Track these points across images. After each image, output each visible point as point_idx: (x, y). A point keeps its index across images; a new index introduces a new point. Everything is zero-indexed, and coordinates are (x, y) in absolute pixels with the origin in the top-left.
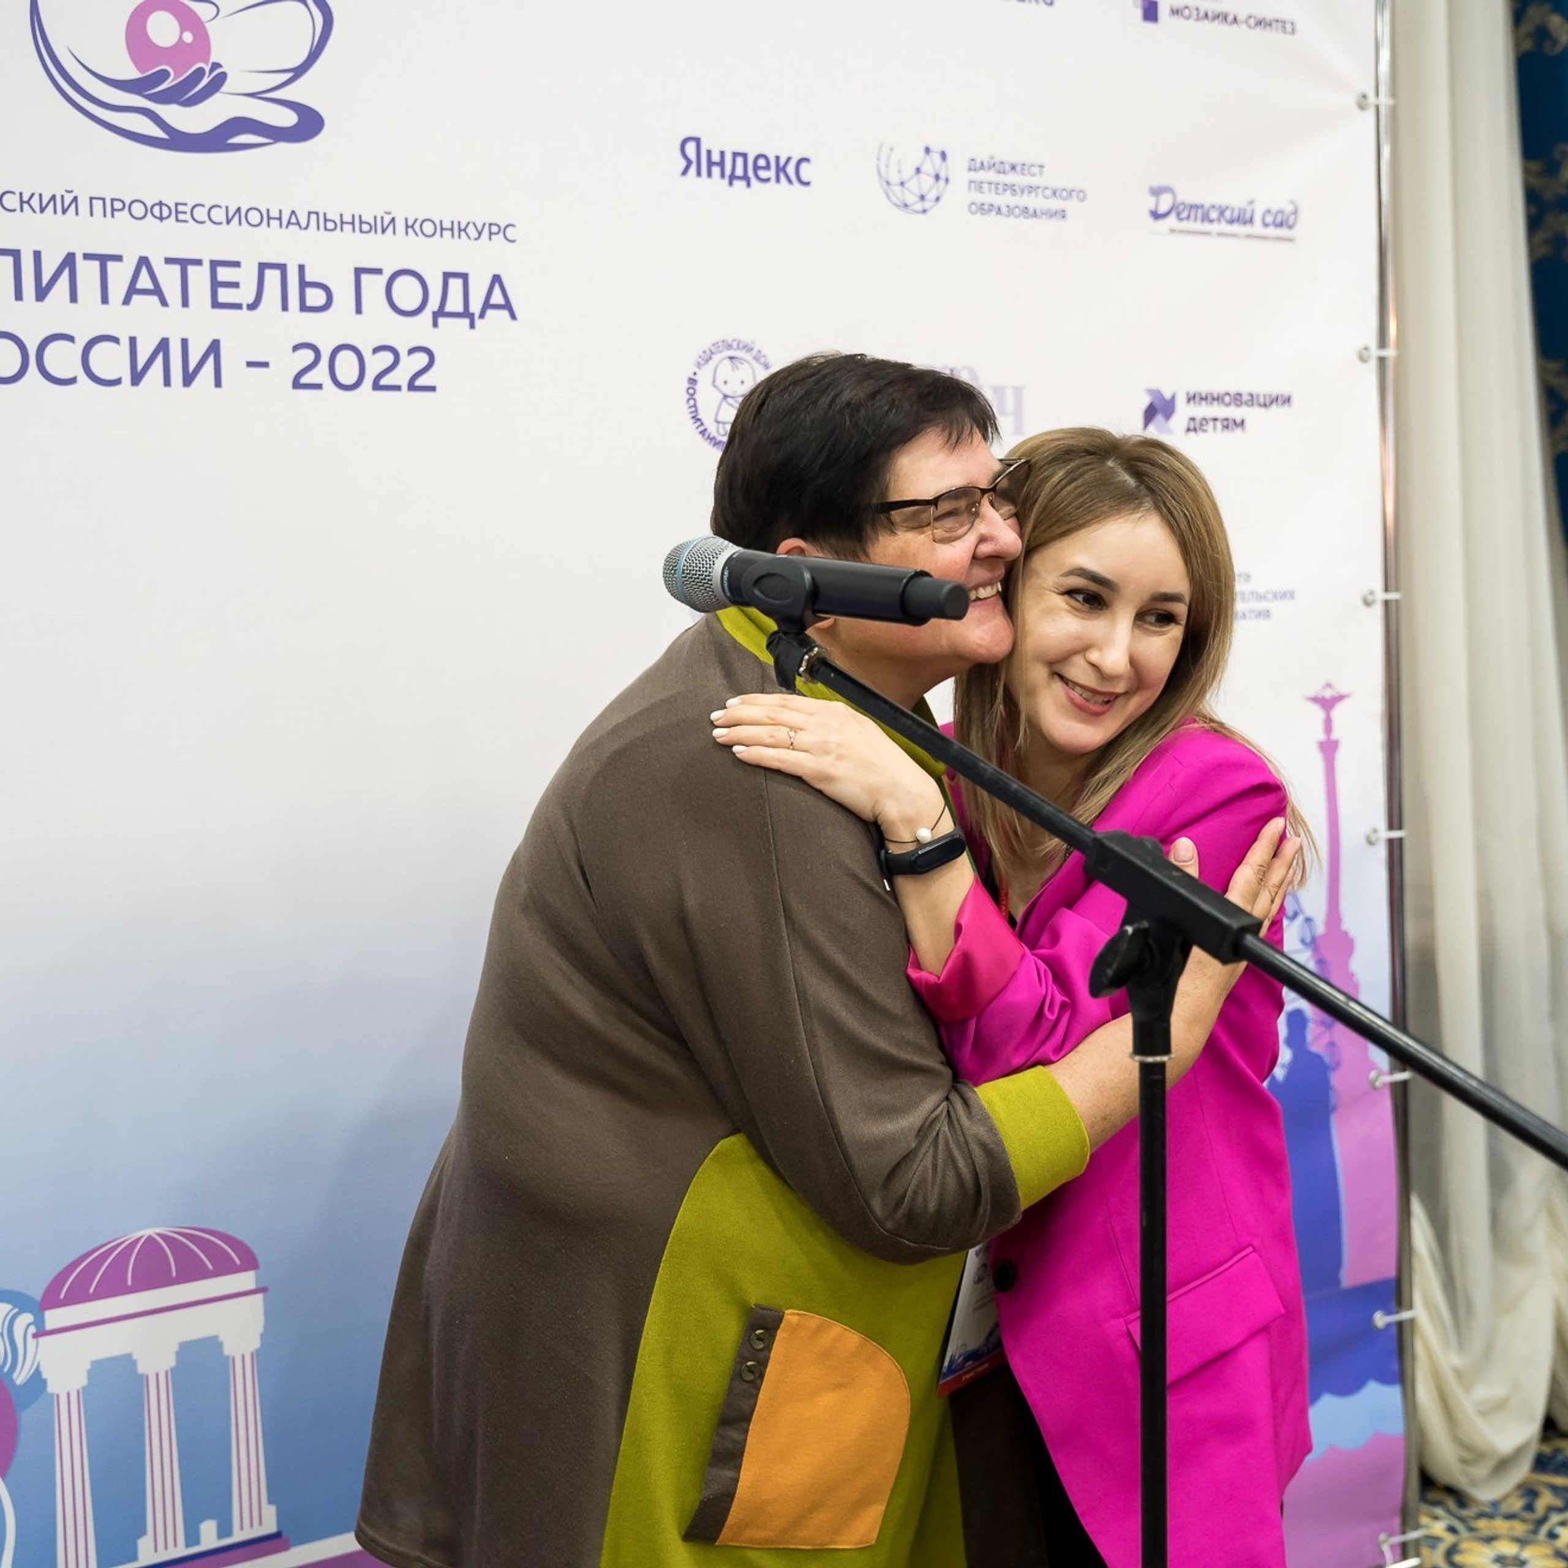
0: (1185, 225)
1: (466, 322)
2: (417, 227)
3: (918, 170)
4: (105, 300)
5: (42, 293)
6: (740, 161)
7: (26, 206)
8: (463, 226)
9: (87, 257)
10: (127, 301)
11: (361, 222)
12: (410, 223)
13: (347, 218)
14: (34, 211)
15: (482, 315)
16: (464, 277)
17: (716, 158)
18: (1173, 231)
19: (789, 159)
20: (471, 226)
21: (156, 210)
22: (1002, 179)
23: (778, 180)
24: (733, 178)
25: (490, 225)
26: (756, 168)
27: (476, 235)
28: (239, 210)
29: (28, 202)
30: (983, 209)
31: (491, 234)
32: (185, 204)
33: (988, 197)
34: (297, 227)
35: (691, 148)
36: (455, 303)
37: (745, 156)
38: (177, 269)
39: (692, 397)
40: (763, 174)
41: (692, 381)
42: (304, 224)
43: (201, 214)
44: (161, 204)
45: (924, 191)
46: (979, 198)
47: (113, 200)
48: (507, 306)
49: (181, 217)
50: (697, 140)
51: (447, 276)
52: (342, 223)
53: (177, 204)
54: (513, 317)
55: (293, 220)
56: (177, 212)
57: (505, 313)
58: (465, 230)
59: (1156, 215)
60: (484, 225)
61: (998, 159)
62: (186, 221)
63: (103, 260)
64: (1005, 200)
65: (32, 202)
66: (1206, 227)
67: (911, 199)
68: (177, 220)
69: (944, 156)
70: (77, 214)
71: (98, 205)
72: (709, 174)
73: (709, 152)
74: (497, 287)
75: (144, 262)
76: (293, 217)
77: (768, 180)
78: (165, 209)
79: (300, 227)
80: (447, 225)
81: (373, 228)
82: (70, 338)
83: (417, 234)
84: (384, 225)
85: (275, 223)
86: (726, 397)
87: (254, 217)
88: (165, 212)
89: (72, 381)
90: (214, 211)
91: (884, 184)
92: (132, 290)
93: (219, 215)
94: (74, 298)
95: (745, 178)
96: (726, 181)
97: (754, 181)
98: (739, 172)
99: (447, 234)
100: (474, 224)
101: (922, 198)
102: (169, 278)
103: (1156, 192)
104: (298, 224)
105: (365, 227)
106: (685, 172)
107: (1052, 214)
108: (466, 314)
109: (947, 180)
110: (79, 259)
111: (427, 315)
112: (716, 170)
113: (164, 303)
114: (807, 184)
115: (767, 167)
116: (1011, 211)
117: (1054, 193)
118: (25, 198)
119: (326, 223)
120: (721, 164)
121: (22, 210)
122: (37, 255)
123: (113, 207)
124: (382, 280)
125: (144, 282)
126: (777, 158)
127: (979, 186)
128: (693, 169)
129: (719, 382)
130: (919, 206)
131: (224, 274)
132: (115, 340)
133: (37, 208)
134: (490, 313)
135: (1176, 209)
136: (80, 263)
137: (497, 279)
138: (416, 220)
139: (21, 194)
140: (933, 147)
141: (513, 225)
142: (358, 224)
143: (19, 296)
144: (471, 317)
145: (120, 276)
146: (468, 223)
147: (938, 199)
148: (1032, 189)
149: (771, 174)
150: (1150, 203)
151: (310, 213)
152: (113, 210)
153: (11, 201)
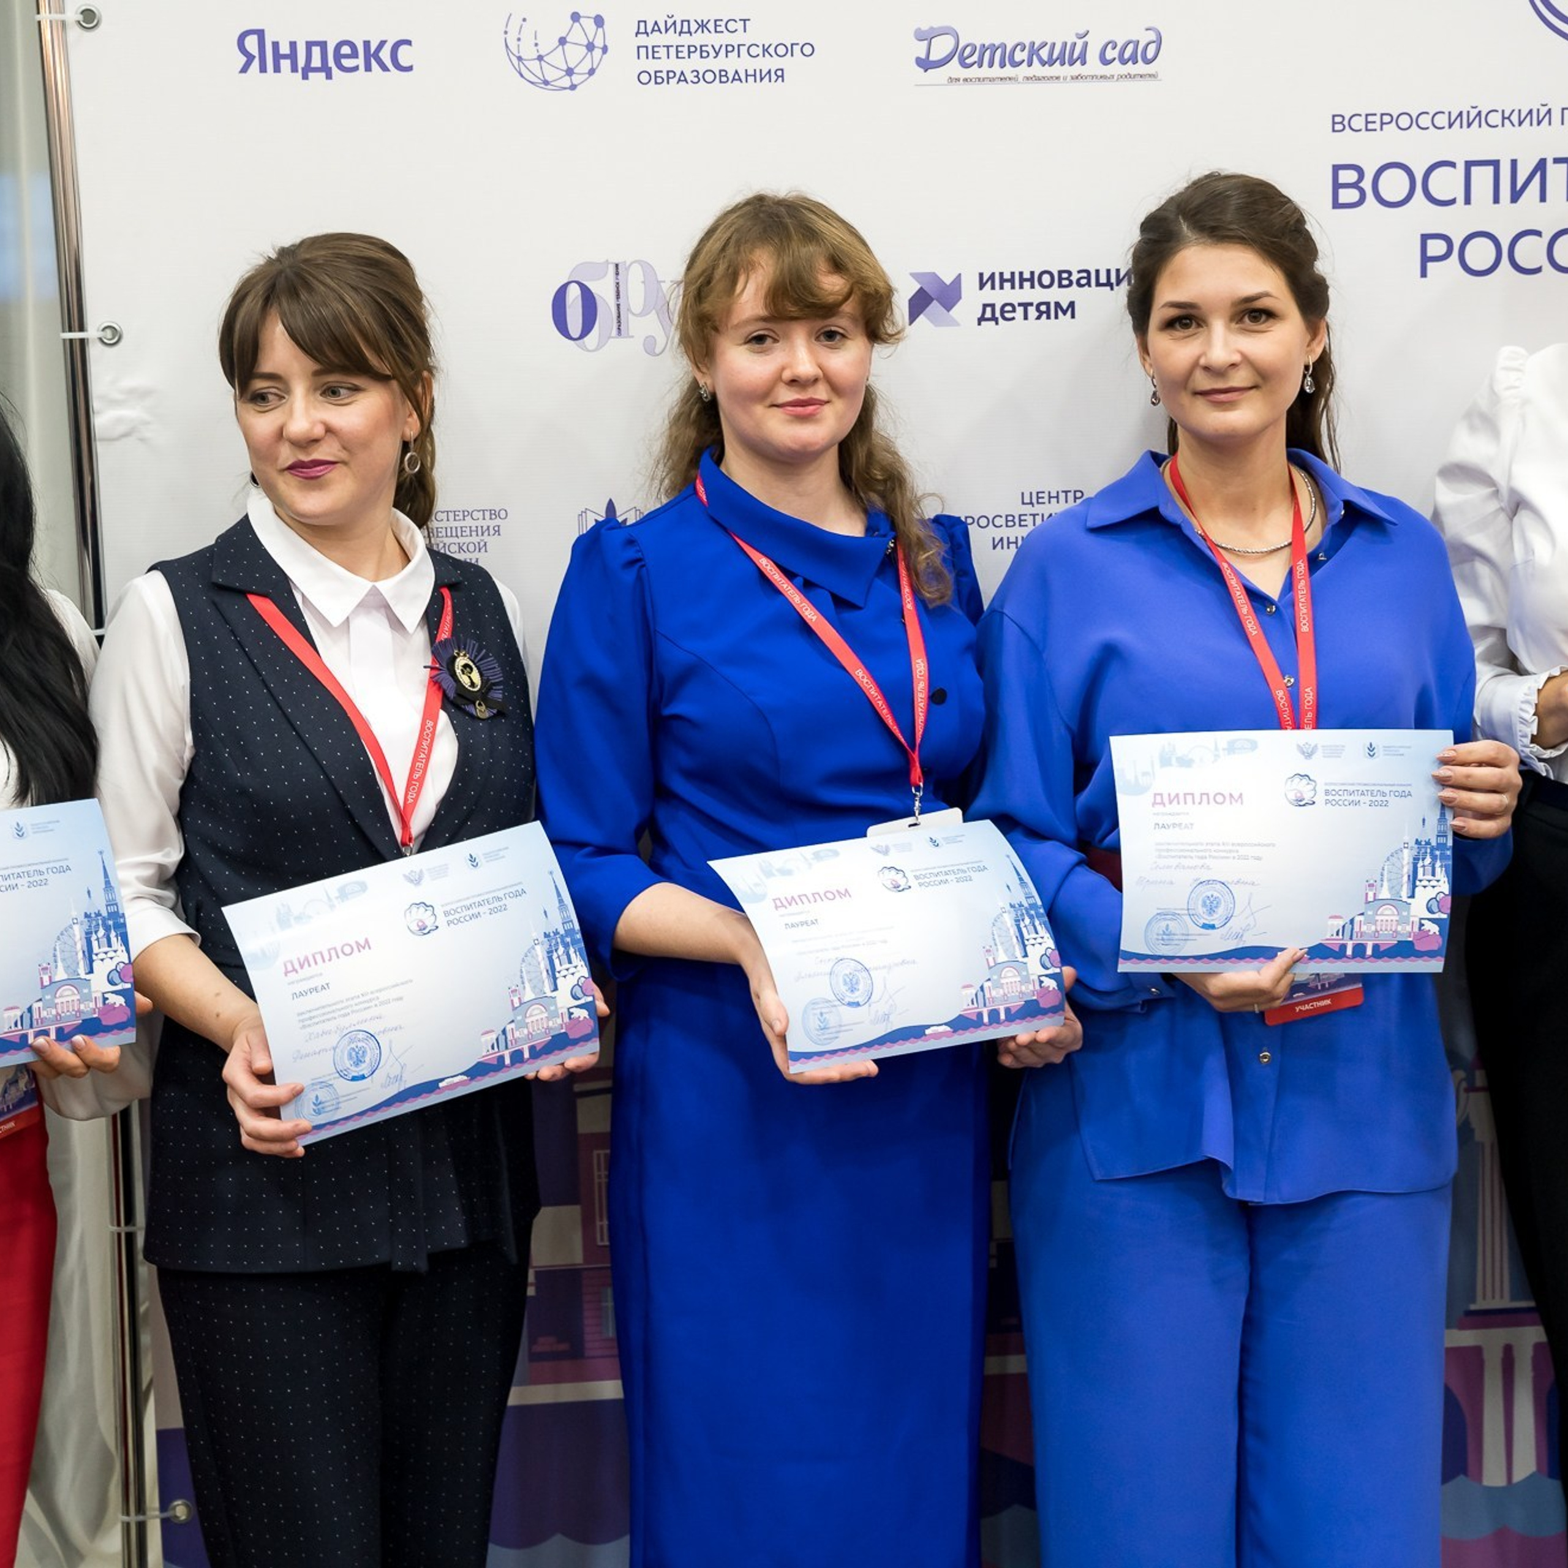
5: (1516, 196)
7: (1506, 121)
9: (1557, 161)
14: (1513, 125)
29: (1509, 118)
65: (1512, 118)
70: (1550, 124)
82: (1538, 233)
89: (1538, 270)
94: (1543, 198)
110: (1550, 162)
118: (1506, 115)
121: (1503, 125)
122: (1514, 163)
133: (1516, 122)
136: (1550, 166)
139: (1503, 111)
143: (1496, 200)
153: (1495, 118)
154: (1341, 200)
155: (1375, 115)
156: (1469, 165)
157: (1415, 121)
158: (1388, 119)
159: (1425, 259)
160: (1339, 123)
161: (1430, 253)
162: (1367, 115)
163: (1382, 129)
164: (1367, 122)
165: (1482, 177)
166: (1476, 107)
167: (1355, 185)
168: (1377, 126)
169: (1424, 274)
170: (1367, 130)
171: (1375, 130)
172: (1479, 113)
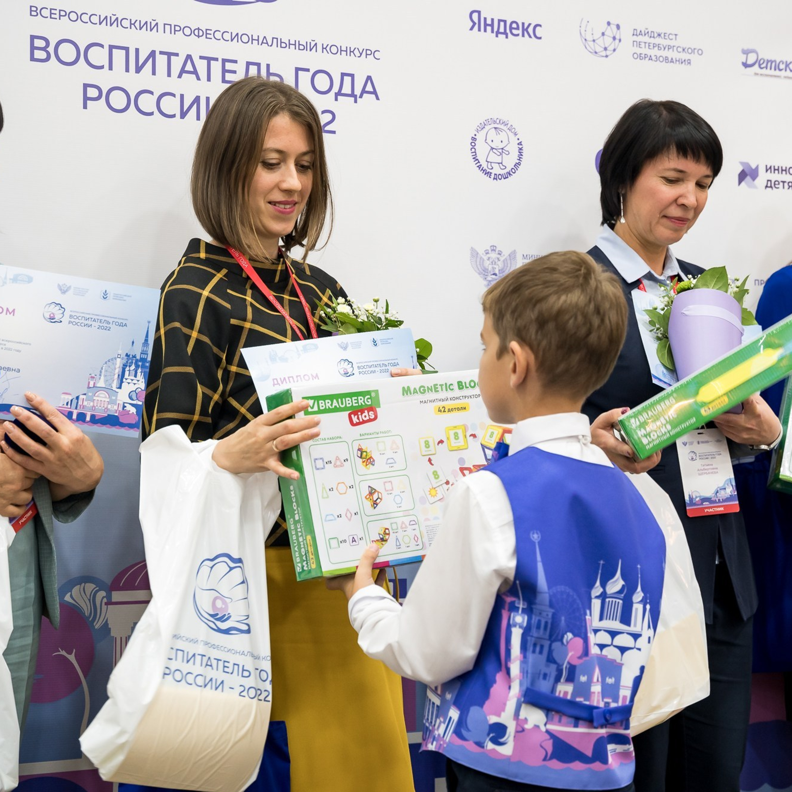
0: (764, 71)
1: (353, 99)
2: (328, 49)
3: (603, 34)
4: (169, 75)
5: (138, 69)
6: (502, 24)
7: (133, 26)
8: (352, 50)
9: (161, 53)
10: (180, 76)
11: (299, 45)
12: (324, 47)
13: (292, 42)
14: (137, 29)
15: (361, 96)
16: (352, 76)
17: (489, 22)
18: (756, 74)
19: (530, 25)
20: (356, 50)
21: (196, 32)
22: (652, 41)
23: (523, 36)
24: (498, 33)
25: (367, 50)
26: (511, 28)
27: (359, 55)
28: (237, 34)
29: (134, 24)
30: (641, 57)
31: (367, 54)
32: (211, 30)
33: (644, 51)
34: (266, 45)
35: (475, 16)
36: (347, 89)
37: (505, 22)
38: (205, 62)
39: (473, 147)
40: (515, 32)
41: (474, 139)
42: (270, 44)
43: (218, 35)
44: (199, 29)
45: (607, 46)
46: (639, 51)
47: (175, 26)
48: (374, 92)
49: (208, 36)
50: (479, 12)
51: (343, 75)
52: (290, 44)
53: (207, 30)
54: (378, 98)
55: (265, 41)
56: (207, 34)
57: (373, 96)
58: (353, 52)
59: (746, 65)
60: (363, 49)
61: (650, 30)
62: (211, 39)
63: (169, 55)
64: (654, 52)
65: (136, 24)
66: (777, 73)
67: (598, 49)
68: (206, 38)
69: (618, 27)
70: (157, 31)
71: (167, 27)
72: (485, 31)
73: (485, 19)
74: (369, 83)
75: (189, 57)
76: (265, 39)
77: (518, 35)
78: (200, 32)
79: (268, 45)
80: (344, 48)
81: (305, 48)
82: (152, 93)
83: (328, 53)
84: (311, 47)
85: (255, 42)
86: (492, 148)
87: (245, 39)
88: (201, 34)
89: (151, 114)
90: (225, 34)
91: (584, 40)
92: (183, 71)
93: (227, 36)
94: (154, 73)
95: (505, 33)
96: (495, 34)
97: (510, 35)
98: (502, 30)
99: (344, 53)
100: (358, 49)
101: (606, 49)
102: (201, 66)
103: (746, 52)
104: (267, 43)
105: (302, 47)
106: (472, 29)
107: (682, 62)
108: (353, 95)
109: (620, 40)
110: (157, 53)
111: (332, 94)
112: (489, 29)
113: (198, 78)
114: (540, 38)
115: (518, 28)
116: (657, 59)
117: (684, 50)
118: (133, 22)
119: (282, 44)
120: (492, 25)
121: (131, 28)
122: (137, 50)
123: (175, 29)
124: (309, 75)
125: (189, 67)
126: (523, 24)
127: (639, 44)
128: (476, 26)
129: (489, 141)
130: (604, 53)
131: (229, 66)
132: (174, 95)
133: (138, 28)
134: (365, 95)
135: (759, 63)
136: (158, 56)
137: (369, 78)
138: (328, 45)
139: (131, 20)
140: (611, 22)
141: (379, 51)
142: (297, 45)
143: (127, 70)
144: (355, 97)
145: (177, 63)
146: (355, 48)
147: (614, 50)
148: (670, 47)
149: (520, 32)
150: (743, 58)
151: (273, 38)
152: (175, 31)
153: (126, 23)
154: (36, 56)
155: (56, 10)
156: (111, 47)
157: (79, 17)
158: (63, 14)
159: (86, 99)
160: (34, 11)
161: (89, 95)
162: (51, 9)
163: (60, 19)
164: (51, 14)
165: (119, 56)
166: (115, 15)
167: (44, 49)
168: (57, 16)
169: (85, 107)
170: (51, 18)
171: (56, 19)
172: (117, 19)
